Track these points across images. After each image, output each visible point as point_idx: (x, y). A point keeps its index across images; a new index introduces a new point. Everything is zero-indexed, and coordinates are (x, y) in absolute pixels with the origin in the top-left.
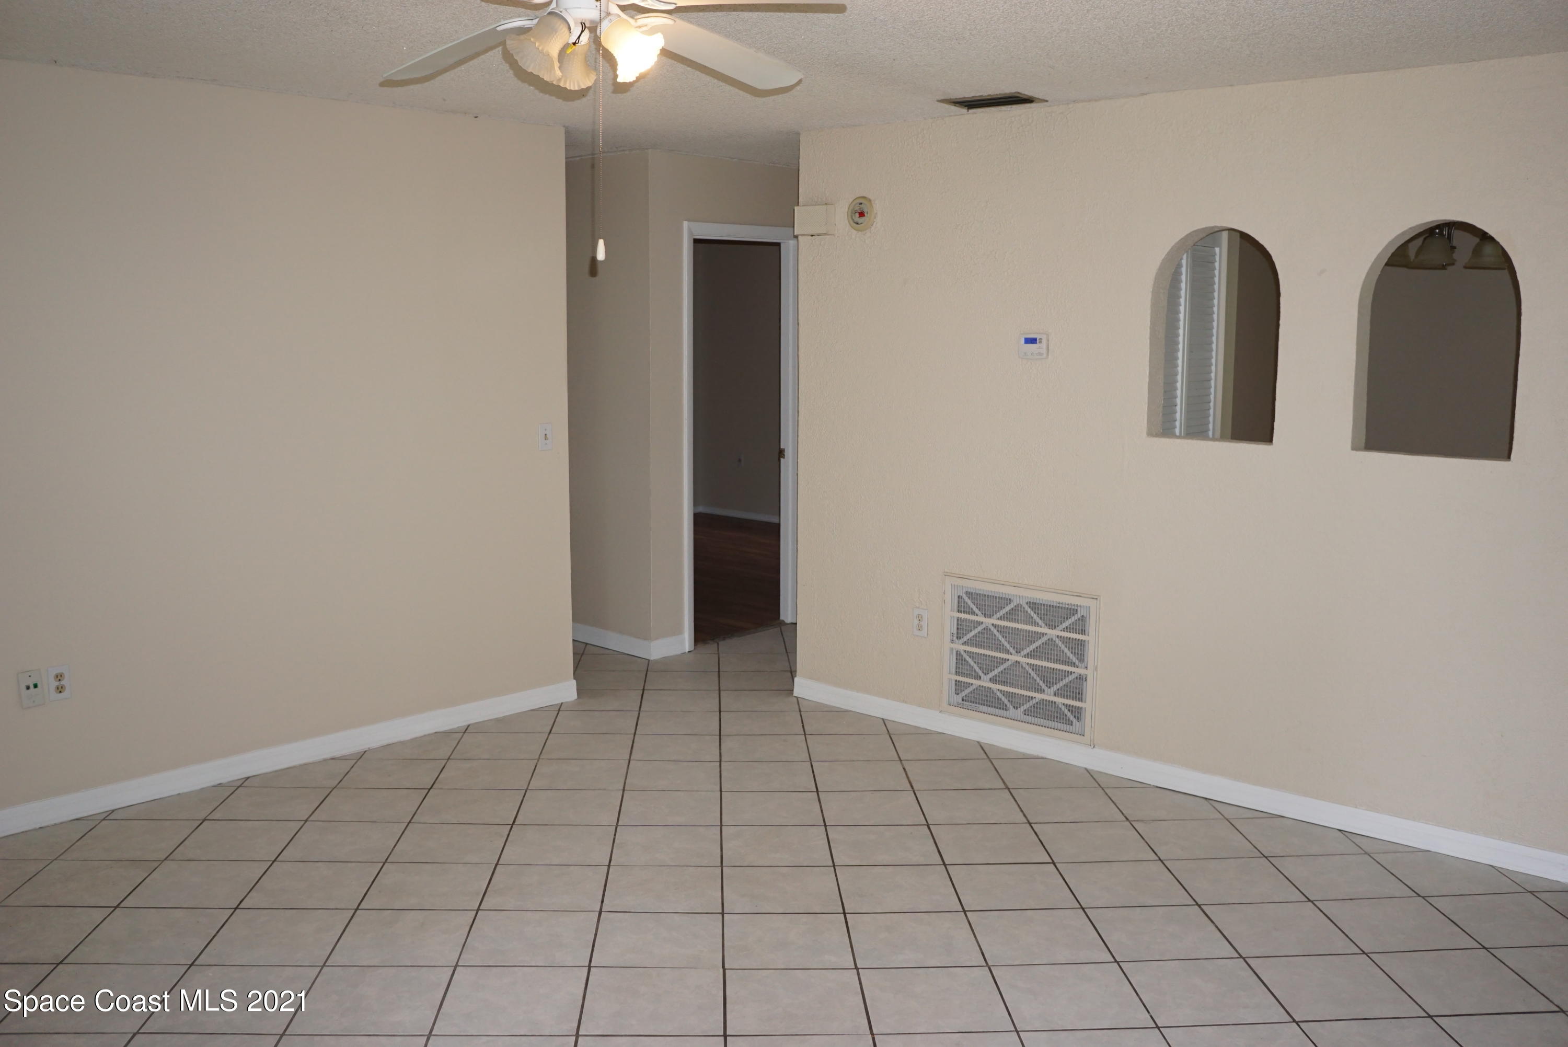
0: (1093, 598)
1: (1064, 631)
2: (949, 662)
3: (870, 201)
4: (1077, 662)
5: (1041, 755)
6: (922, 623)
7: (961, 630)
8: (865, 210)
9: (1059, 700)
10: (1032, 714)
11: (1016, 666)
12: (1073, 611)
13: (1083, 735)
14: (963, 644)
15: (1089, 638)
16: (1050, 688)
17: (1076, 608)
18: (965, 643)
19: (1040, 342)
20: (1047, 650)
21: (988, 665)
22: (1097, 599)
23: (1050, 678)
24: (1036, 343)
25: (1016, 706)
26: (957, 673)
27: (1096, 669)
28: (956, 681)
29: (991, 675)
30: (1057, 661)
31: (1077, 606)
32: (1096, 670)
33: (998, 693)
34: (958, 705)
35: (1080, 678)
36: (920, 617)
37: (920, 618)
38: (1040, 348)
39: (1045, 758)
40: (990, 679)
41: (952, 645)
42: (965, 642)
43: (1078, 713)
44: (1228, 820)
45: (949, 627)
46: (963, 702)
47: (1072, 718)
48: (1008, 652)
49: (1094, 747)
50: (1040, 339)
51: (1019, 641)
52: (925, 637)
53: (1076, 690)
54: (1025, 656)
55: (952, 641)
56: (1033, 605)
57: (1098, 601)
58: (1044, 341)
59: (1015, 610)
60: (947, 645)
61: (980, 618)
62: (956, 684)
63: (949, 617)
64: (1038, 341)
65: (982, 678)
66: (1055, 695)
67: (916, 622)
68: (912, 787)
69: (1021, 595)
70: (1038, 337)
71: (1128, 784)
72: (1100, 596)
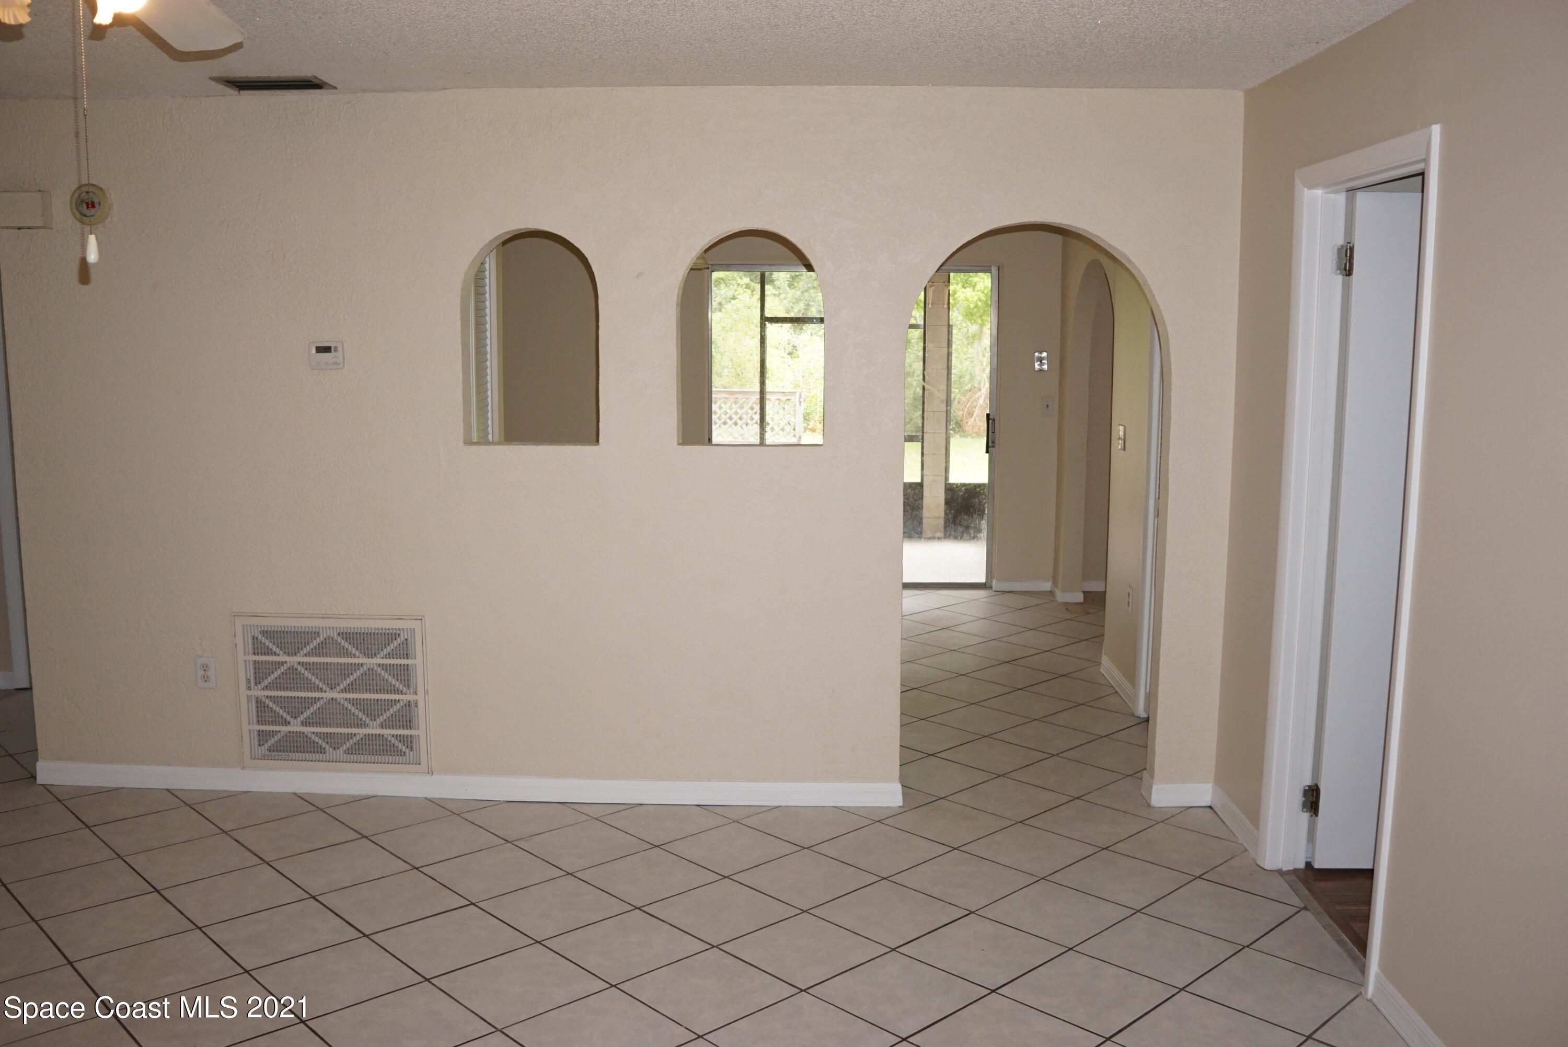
0: (417, 619)
1: (386, 658)
2: (247, 711)
3: (101, 189)
4: (405, 690)
5: (371, 793)
6: (208, 673)
7: (260, 673)
8: (96, 200)
9: (387, 732)
10: (361, 753)
11: (332, 703)
12: (393, 636)
13: (419, 764)
14: (263, 689)
15: (416, 662)
16: (375, 720)
17: (398, 632)
18: (266, 688)
19: (336, 350)
20: (369, 681)
21: (296, 708)
22: (422, 619)
23: (372, 710)
24: (331, 352)
25: (337, 746)
26: (258, 722)
27: (426, 692)
28: (259, 731)
29: (302, 718)
30: (378, 691)
31: (399, 629)
32: (427, 694)
33: (313, 737)
34: (264, 757)
35: (409, 705)
36: (205, 666)
37: (205, 668)
38: (336, 357)
39: (377, 796)
40: (302, 723)
41: (249, 693)
42: (266, 686)
43: (409, 742)
44: (596, 819)
45: (244, 673)
46: (270, 753)
47: (404, 749)
48: (321, 690)
49: (432, 774)
50: (336, 348)
51: (334, 677)
52: (213, 689)
53: (406, 718)
54: (342, 691)
55: (249, 688)
56: (346, 635)
57: (423, 622)
58: (340, 349)
59: (326, 643)
61: (282, 658)
62: (259, 735)
63: (244, 659)
64: (333, 349)
65: (292, 723)
66: (382, 727)
67: (201, 673)
68: (262, 859)
69: (329, 626)
70: (332, 345)
71: (482, 805)
72: (423, 616)
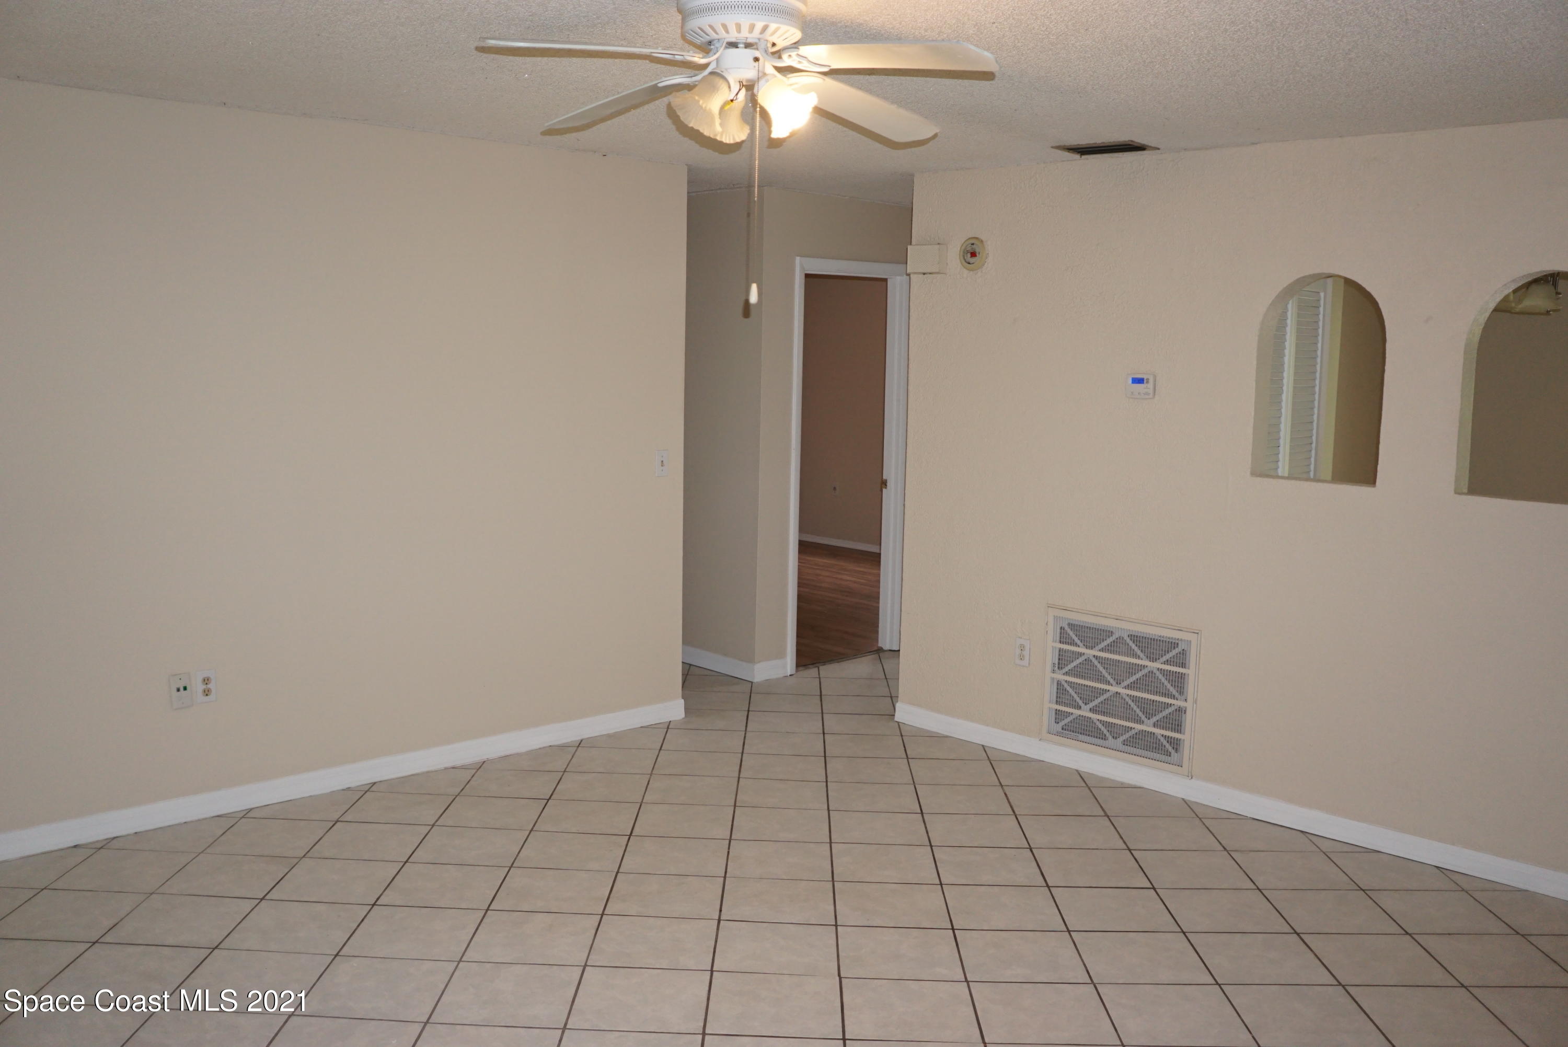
0: (1194, 633)
1: (1165, 664)
2: (1049, 692)
3: (982, 241)
4: (1177, 695)
5: (1138, 784)
6: (1023, 653)
7: (1062, 660)
8: (977, 251)
9: (1158, 731)
10: (1134, 746)
11: (1116, 697)
12: (1174, 644)
13: (1182, 767)
14: (1064, 674)
15: (1190, 672)
16: (1149, 719)
17: (1177, 641)
18: (1066, 674)
19: (1147, 382)
20: (1147, 682)
21: (1089, 695)
22: (1198, 633)
23: (1149, 709)
24: (1143, 383)
25: (1115, 736)
26: (1057, 703)
27: (1195, 702)
28: (1056, 710)
29: (1091, 705)
30: (1156, 693)
31: (1178, 639)
32: (1196, 703)
33: (1098, 723)
34: (1058, 734)
35: (1179, 710)
36: (1022, 646)
37: (1022, 648)
38: (1147, 388)
39: (1143, 788)
40: (1090, 709)
41: (1055, 676)
42: (1067, 672)
43: (1176, 745)
44: (1324, 853)
45: (1051, 658)
46: (1063, 731)
47: (1170, 749)
48: (1109, 683)
49: (1192, 778)
50: (1148, 379)
51: (1120, 672)
52: (1026, 667)
53: (1175, 721)
54: (1125, 688)
55: (1054, 671)
56: (1135, 638)
57: (1199, 636)
58: (1151, 381)
59: (1117, 642)
60: (1049, 675)
61: (1082, 650)
62: (1056, 713)
63: (1051, 646)
64: (1145, 381)
65: (1082, 708)
66: (1154, 726)
67: (1018, 651)
68: (1014, 811)
69: (1124, 627)
70: (1145, 377)
71: (1225, 815)
72: (1201, 631)
